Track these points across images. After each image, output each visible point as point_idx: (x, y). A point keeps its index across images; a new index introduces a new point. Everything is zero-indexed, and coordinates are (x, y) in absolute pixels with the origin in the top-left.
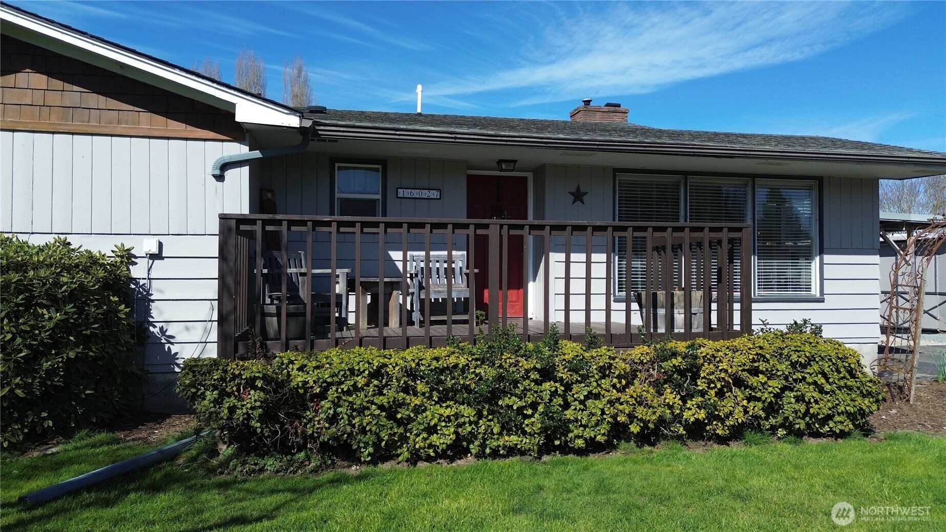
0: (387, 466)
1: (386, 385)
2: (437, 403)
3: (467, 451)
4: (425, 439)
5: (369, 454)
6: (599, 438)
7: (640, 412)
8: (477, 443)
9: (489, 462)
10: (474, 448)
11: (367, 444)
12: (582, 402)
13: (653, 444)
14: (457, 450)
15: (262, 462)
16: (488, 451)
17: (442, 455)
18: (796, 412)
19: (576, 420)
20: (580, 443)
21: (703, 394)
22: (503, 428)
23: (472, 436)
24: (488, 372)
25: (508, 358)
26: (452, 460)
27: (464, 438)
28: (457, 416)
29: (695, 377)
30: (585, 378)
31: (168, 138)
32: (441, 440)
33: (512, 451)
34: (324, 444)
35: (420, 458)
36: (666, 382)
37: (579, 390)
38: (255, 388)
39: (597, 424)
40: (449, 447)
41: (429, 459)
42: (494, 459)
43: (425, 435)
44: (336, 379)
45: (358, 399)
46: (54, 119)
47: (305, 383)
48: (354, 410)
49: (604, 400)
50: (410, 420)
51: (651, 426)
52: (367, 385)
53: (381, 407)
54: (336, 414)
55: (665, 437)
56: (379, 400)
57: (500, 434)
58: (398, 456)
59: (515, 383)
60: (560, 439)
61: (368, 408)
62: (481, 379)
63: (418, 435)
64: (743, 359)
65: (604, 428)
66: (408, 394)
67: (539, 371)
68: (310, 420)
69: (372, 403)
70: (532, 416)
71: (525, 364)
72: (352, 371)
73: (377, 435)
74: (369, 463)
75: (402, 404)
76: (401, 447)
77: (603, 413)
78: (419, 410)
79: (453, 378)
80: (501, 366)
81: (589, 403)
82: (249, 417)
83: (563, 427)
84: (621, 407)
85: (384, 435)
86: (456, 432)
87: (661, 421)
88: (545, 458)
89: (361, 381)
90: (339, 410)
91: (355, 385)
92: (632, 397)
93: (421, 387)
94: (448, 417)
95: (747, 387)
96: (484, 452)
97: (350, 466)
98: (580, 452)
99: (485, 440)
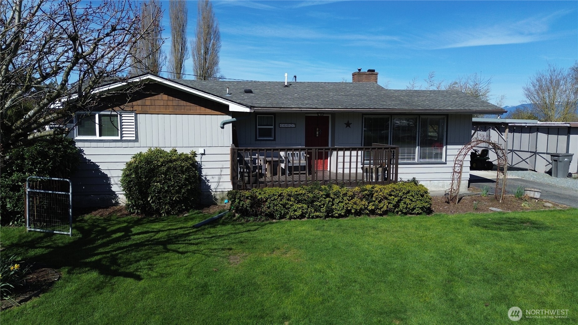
0: (283, 220)
1: (283, 198)
2: (296, 203)
3: (305, 217)
4: (293, 213)
5: (278, 217)
6: (342, 214)
7: (355, 206)
8: (308, 214)
9: (311, 220)
10: (307, 216)
11: (278, 214)
12: (337, 204)
13: (359, 216)
14: (302, 216)
15: (249, 219)
16: (311, 217)
17: (298, 218)
18: (403, 207)
19: (336, 209)
20: (337, 215)
21: (374, 201)
22: (315, 211)
23: (307, 212)
24: (311, 195)
25: (316, 191)
26: (301, 219)
27: (304, 213)
28: (302, 207)
29: (372, 197)
30: (338, 197)
31: (206, 115)
32: (298, 213)
33: (317, 217)
34: (266, 214)
35: (292, 218)
36: (364, 198)
37: (337, 201)
38: (249, 199)
39: (342, 210)
40: (300, 215)
41: (294, 218)
42: (312, 219)
43: (293, 212)
44: (269, 197)
45: (276, 202)
46: (171, 110)
47: (261, 198)
48: (274, 205)
49: (344, 203)
50: (289, 208)
51: (358, 210)
52: (278, 198)
53: (281, 204)
54: (270, 206)
55: (363, 214)
56: (281, 202)
57: (314, 212)
58: (286, 218)
59: (318, 198)
60: (331, 214)
61: (278, 205)
62: (309, 197)
63: (291, 212)
64: (387, 191)
65: (344, 211)
66: (289, 201)
67: (325, 195)
68: (263, 208)
69: (279, 203)
70: (323, 207)
71: (321, 193)
72: (274, 194)
73: (281, 212)
74: (278, 219)
75: (288, 204)
76: (287, 215)
77: (343, 207)
78: (292, 205)
79: (301, 197)
80: (314, 194)
81: (340, 204)
82: (247, 206)
83: (332, 210)
84: (349, 205)
85: (283, 212)
86: (302, 212)
87: (361, 209)
88: (327, 219)
89: (276, 197)
90: (271, 205)
91: (274, 199)
92: (352, 202)
93: (292, 199)
94: (300, 207)
95: (388, 200)
96: (310, 217)
97: (273, 220)
98: (337, 217)
99: (310, 214)
